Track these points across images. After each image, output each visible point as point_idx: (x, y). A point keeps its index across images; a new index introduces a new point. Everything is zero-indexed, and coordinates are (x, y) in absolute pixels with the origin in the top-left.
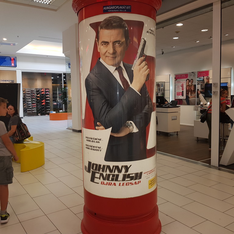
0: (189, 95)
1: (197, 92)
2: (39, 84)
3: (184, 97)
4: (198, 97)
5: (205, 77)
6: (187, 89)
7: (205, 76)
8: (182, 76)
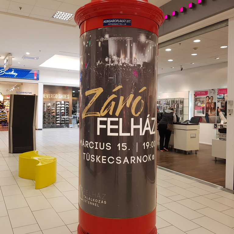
0: (209, 113)
1: (217, 110)
4: (218, 115)
5: (226, 95)
6: (207, 106)
7: (225, 93)
8: (202, 92)
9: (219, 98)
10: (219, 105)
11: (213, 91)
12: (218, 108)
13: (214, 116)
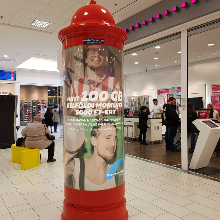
1: (177, 105)
2: (35, 96)
8: (164, 90)
10: (178, 101)
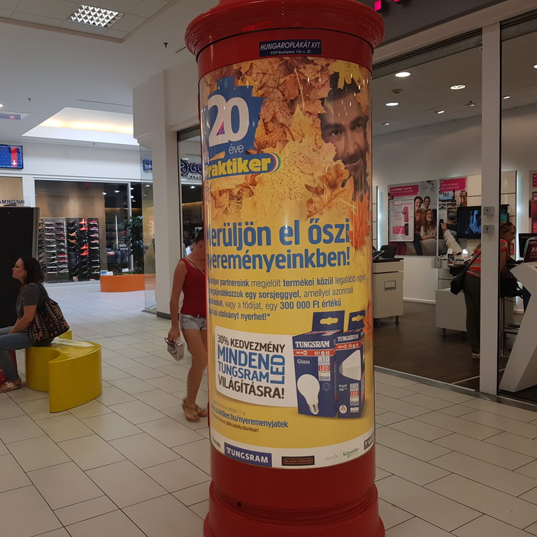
0: (422, 233)
1: (440, 226)
3: (410, 238)
5: (458, 193)
6: (417, 218)
7: (458, 189)
8: (405, 189)
9: (443, 201)
10: (442, 215)
11: (429, 186)
12: (441, 221)
13: (433, 240)
